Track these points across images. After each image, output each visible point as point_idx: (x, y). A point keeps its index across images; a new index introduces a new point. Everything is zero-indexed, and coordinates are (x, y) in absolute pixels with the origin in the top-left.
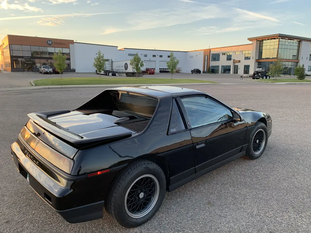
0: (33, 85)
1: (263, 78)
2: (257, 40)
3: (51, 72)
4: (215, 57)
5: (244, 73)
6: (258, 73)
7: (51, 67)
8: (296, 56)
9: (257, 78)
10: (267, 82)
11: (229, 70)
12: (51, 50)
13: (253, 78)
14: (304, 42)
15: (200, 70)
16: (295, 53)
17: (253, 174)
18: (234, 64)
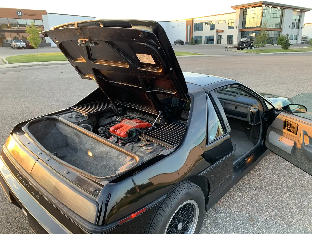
0: (6, 63)
1: (248, 49)
2: (241, 8)
3: (24, 47)
4: (198, 27)
5: (228, 44)
6: (243, 43)
7: (24, 42)
8: (279, 25)
9: (242, 49)
10: (252, 52)
11: (213, 40)
12: (21, 22)
13: (238, 49)
14: (287, 9)
15: (183, 41)
16: (278, 21)
17: (286, 172)
18: (218, 34)
